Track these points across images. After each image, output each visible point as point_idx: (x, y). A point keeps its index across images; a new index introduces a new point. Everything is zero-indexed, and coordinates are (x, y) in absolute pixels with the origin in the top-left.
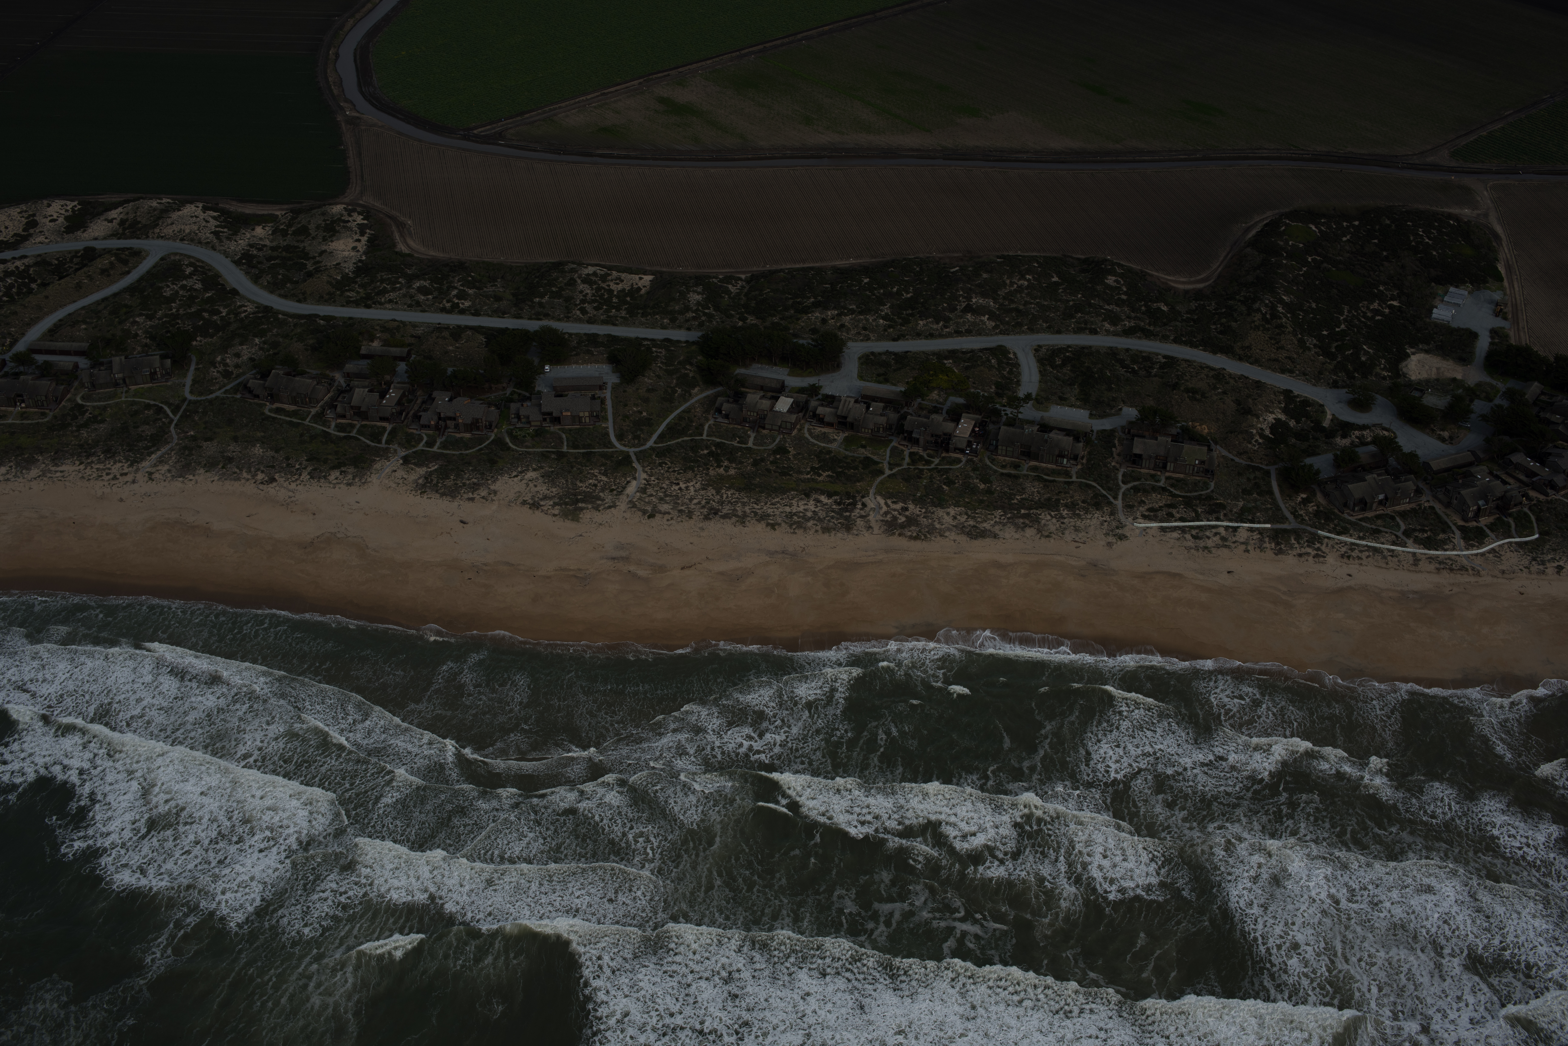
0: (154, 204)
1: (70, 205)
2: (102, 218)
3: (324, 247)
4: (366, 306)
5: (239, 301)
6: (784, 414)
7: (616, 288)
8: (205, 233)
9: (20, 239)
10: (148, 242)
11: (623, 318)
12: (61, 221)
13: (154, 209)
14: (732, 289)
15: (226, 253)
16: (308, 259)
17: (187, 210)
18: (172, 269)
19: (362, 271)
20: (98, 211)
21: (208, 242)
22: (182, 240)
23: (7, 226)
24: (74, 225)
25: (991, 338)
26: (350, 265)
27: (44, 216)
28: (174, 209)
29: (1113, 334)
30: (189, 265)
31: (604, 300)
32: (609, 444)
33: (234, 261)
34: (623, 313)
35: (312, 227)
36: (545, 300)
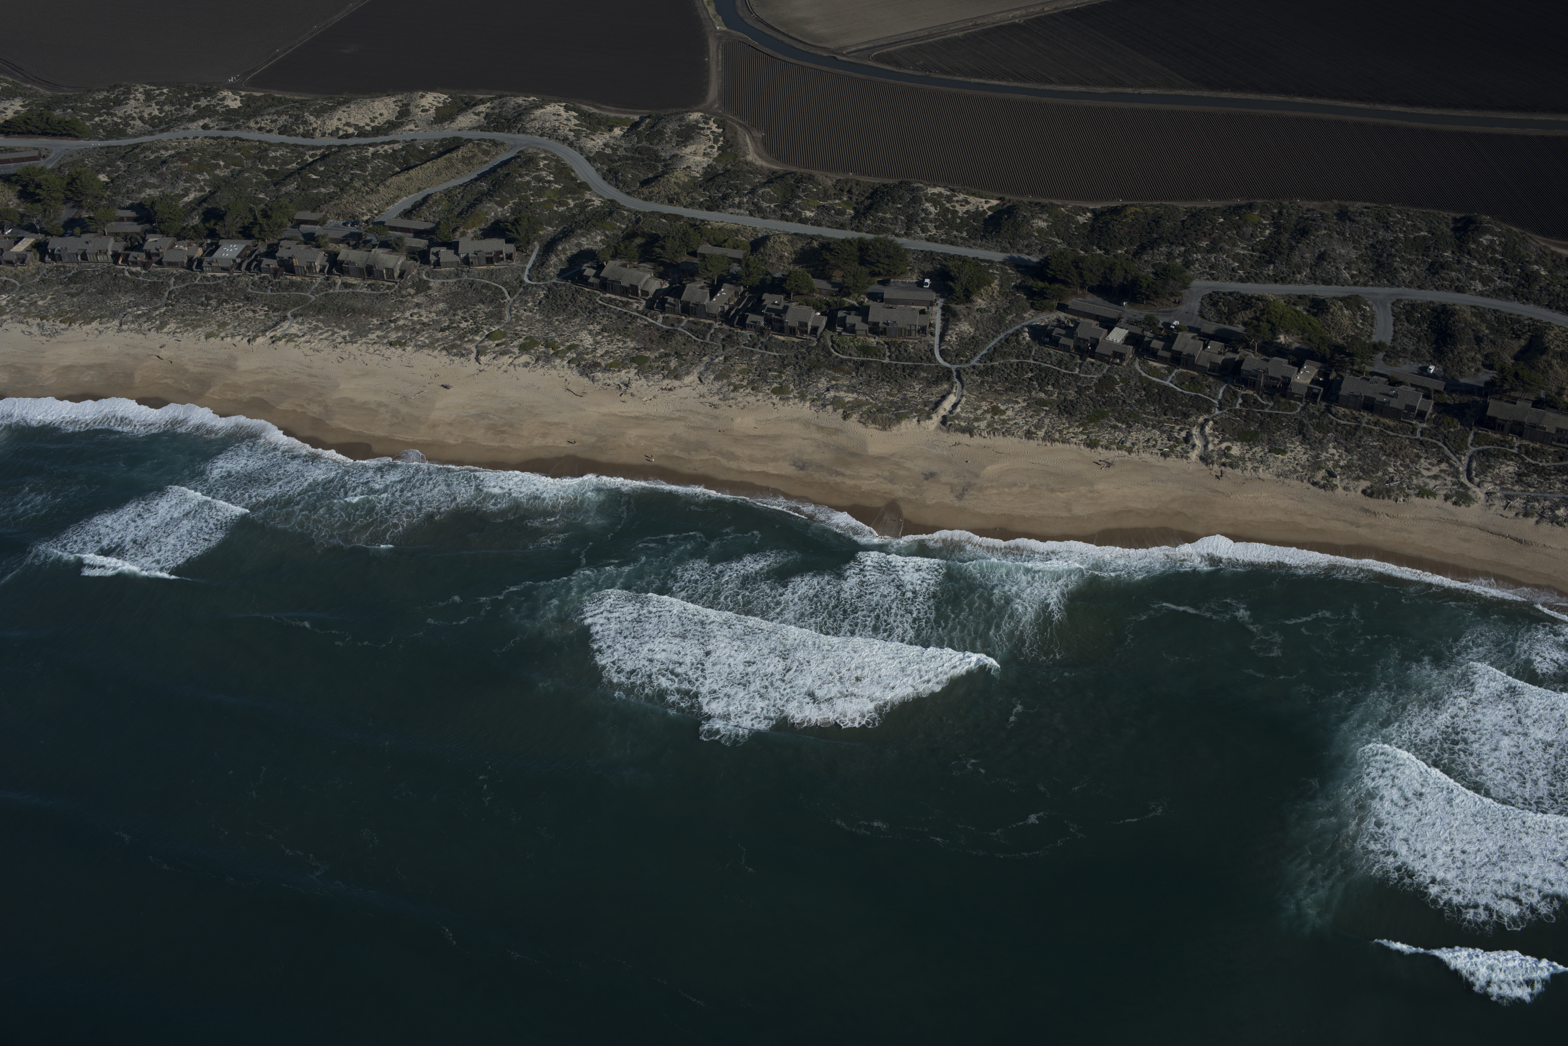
0: (520, 100)
1: (443, 97)
2: (470, 111)
3: (676, 152)
4: (709, 209)
5: (588, 195)
6: (1117, 345)
7: (961, 210)
8: (564, 131)
9: (392, 125)
10: (510, 135)
11: (962, 238)
12: (432, 111)
13: (520, 106)
14: (1081, 219)
15: (581, 150)
16: (660, 161)
17: (550, 108)
18: (527, 161)
19: (711, 176)
20: (468, 105)
21: (565, 139)
22: (541, 135)
23: (381, 115)
24: (444, 116)
25: (1346, 288)
26: (700, 169)
27: (417, 106)
28: (537, 107)
29: (1481, 294)
30: (545, 158)
31: (947, 220)
32: (931, 359)
33: (588, 159)
34: (964, 234)
35: (668, 131)
36: (888, 216)
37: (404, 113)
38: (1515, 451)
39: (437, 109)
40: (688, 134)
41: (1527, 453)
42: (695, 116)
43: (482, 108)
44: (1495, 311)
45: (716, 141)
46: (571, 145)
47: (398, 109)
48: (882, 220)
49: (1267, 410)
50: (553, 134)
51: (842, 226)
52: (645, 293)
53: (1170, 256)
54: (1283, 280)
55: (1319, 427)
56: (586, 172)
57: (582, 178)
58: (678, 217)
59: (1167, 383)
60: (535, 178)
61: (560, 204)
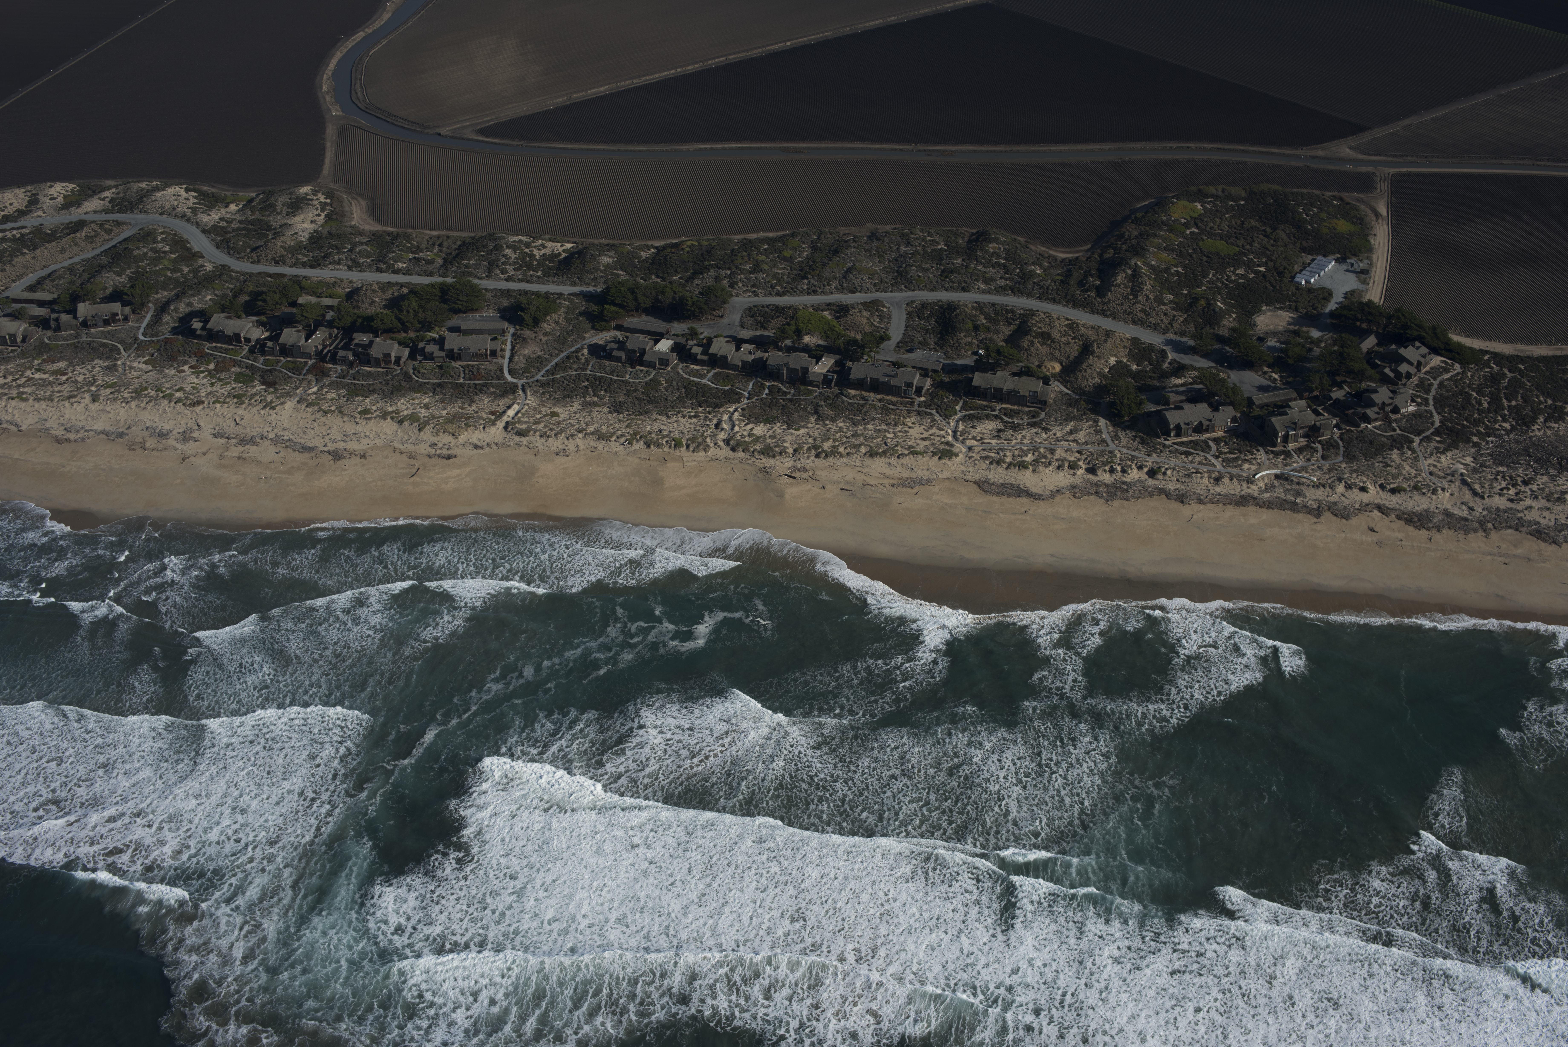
0: (143, 185)
1: (71, 186)
2: (96, 197)
3: (285, 221)
4: (312, 267)
5: (200, 262)
6: (662, 353)
7: (538, 254)
8: (183, 209)
9: (21, 213)
10: (131, 216)
11: (538, 277)
12: (60, 199)
13: (142, 190)
14: (643, 254)
15: (198, 224)
16: (270, 230)
17: (171, 190)
18: (147, 236)
19: (315, 239)
20: (95, 192)
21: (183, 216)
22: (161, 214)
23: (11, 204)
24: (71, 202)
25: (869, 295)
26: (306, 234)
27: (45, 196)
28: (157, 189)
29: (984, 292)
30: (162, 233)
31: (525, 263)
32: (501, 376)
33: (204, 231)
34: (540, 273)
35: (279, 204)
36: (472, 262)
37: (33, 202)
38: (996, 413)
39: (65, 197)
40: (297, 206)
41: (1005, 414)
42: (305, 189)
43: (107, 194)
44: (993, 304)
45: (323, 210)
46: (188, 220)
47: (27, 198)
48: (467, 266)
49: (789, 397)
50: (172, 212)
51: (431, 274)
52: (248, 340)
53: (718, 279)
54: (815, 292)
55: (832, 406)
56: (199, 242)
57: (196, 248)
58: (283, 275)
59: (704, 381)
60: (152, 250)
61: (174, 271)
